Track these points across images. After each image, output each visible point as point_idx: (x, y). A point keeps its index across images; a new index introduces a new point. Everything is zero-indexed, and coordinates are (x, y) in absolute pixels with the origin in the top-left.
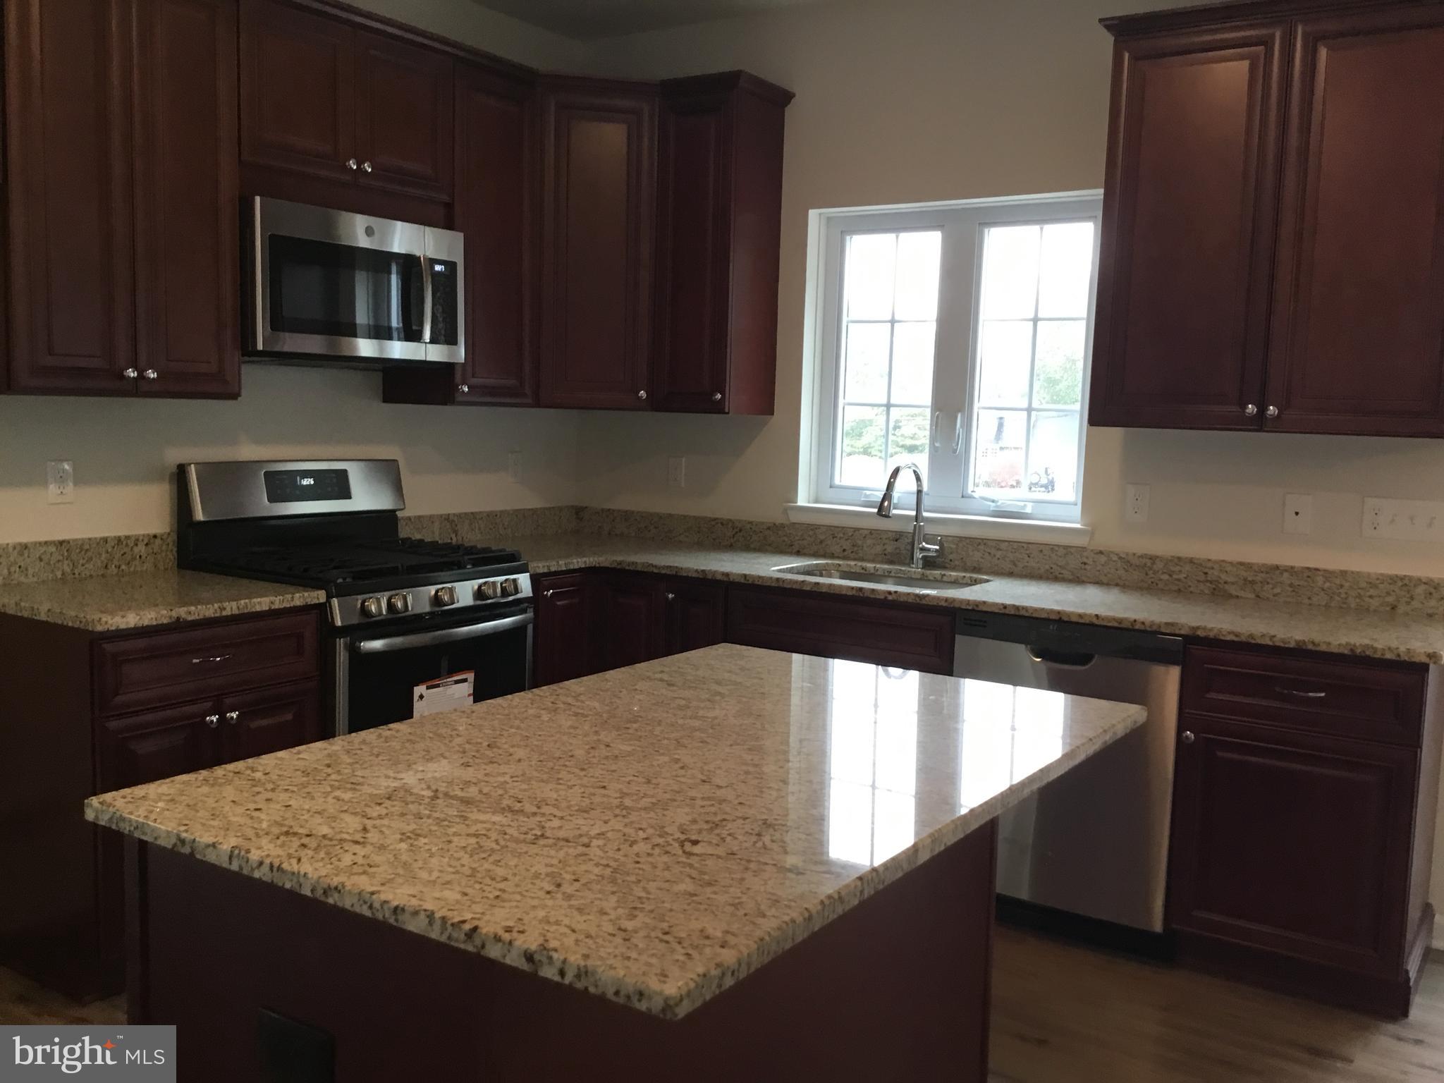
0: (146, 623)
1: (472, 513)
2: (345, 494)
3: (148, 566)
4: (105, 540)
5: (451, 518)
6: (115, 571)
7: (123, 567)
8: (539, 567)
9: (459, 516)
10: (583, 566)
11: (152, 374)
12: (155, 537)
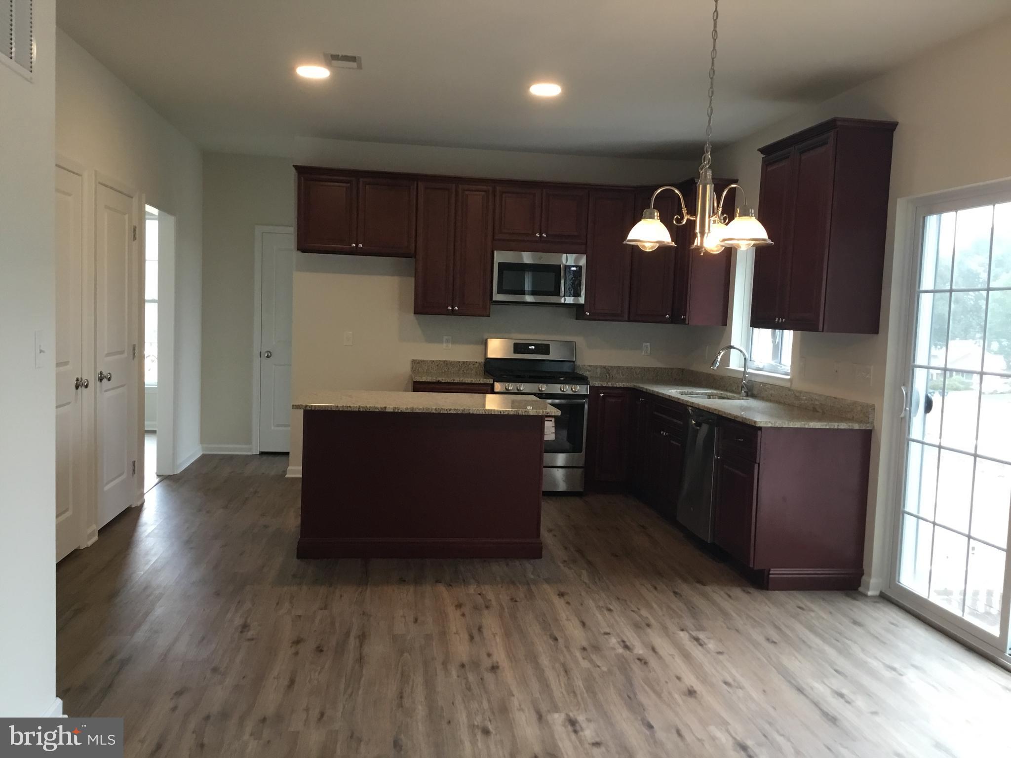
0: (428, 380)
1: (618, 367)
2: (548, 353)
3: (473, 372)
4: (459, 362)
5: (606, 367)
6: (462, 372)
7: (465, 371)
8: (595, 384)
9: (611, 367)
10: (622, 386)
11: (456, 308)
12: (476, 362)
